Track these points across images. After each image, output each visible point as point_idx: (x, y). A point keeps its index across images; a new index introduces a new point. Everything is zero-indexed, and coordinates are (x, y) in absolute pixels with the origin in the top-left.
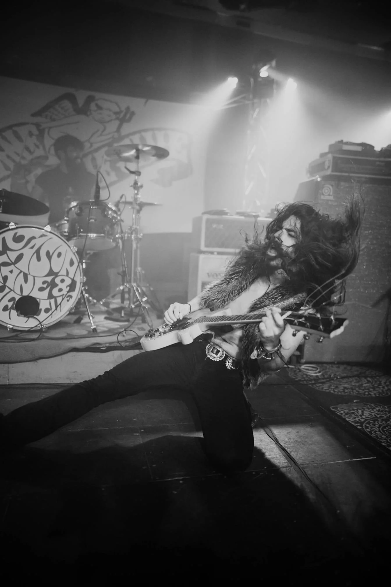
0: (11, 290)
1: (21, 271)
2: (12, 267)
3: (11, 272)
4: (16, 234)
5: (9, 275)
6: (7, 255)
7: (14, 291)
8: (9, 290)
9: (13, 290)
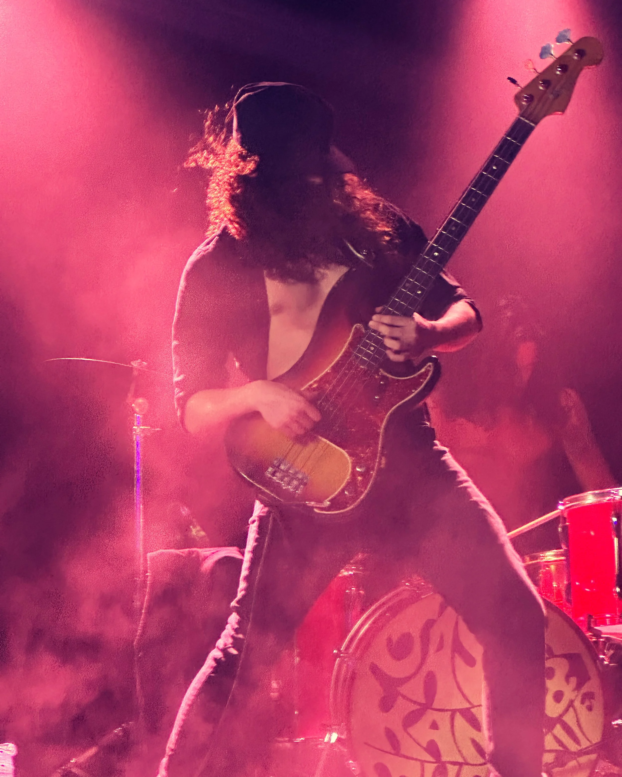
0: (461, 765)
1: (454, 712)
2: (431, 716)
3: (434, 726)
4: (389, 640)
5: (434, 735)
6: (404, 697)
7: (467, 764)
8: (456, 767)
9: (463, 761)
